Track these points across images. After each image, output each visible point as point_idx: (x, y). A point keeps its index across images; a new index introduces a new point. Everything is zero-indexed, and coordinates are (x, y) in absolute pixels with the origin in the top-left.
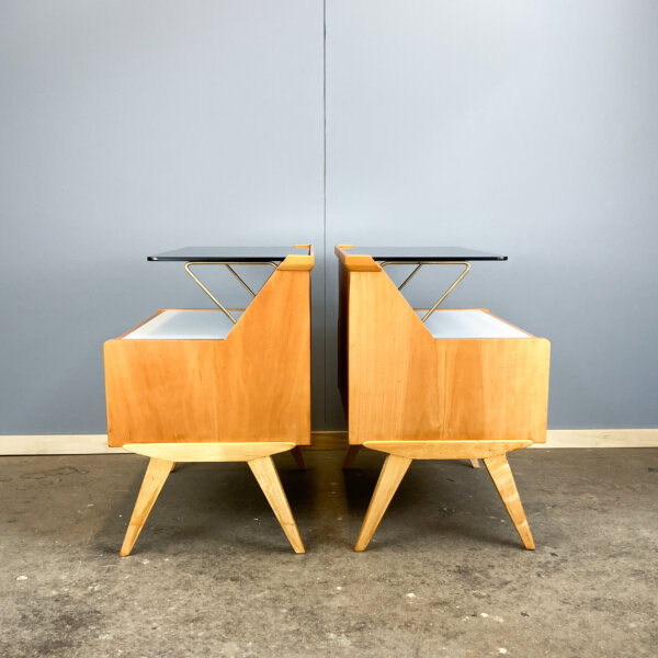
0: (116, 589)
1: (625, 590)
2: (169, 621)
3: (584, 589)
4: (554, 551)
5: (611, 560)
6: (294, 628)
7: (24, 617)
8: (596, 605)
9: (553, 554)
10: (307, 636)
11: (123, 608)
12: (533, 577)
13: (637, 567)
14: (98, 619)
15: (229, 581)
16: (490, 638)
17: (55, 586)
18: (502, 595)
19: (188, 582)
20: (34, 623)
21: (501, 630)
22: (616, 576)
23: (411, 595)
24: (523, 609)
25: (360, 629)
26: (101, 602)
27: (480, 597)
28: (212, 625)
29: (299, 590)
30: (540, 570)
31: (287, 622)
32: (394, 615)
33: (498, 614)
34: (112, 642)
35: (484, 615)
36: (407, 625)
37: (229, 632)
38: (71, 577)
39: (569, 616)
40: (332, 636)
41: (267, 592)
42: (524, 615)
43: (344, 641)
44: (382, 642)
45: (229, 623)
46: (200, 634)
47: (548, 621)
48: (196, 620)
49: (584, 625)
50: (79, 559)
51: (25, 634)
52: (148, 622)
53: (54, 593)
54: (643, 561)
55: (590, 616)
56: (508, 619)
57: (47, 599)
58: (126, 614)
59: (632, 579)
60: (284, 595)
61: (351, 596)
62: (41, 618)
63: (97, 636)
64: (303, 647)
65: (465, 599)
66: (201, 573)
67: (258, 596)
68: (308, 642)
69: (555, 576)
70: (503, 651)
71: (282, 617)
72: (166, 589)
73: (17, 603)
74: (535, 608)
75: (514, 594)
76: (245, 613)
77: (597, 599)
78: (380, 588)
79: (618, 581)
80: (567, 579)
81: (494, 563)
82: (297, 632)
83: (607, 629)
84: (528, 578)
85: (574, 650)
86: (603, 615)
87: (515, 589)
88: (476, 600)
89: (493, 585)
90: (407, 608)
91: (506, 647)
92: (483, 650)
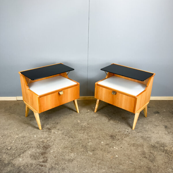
0: (52, 139)
1: (139, 141)
2: (61, 148)
3: (132, 141)
4: (128, 131)
5: (138, 134)
6: (82, 150)
7: (37, 146)
8: (134, 145)
9: (128, 132)
10: (85, 152)
11: (53, 144)
12: (124, 138)
13: (142, 136)
14: (50, 147)
15: (71, 138)
16: (115, 153)
17: (41, 139)
18: (118, 142)
19: (64, 138)
20: (39, 148)
21: (117, 151)
22: (138, 138)
23: (102, 142)
24: (121, 146)
25: (93, 151)
26: (50, 143)
27: (114, 143)
28: (69, 149)
29: (83, 140)
30: (125, 136)
31: (81, 148)
32: (99, 147)
33: (117, 147)
34: (53, 153)
35: (114, 147)
36: (101, 150)
37: (72, 151)
38: (43, 136)
39: (129, 148)
40: (89, 152)
41: (78, 141)
42: (121, 147)
43: (91, 154)
44: (97, 154)
45: (72, 149)
46: (67, 151)
47: (125, 149)
48: (66, 148)
49: (131, 150)
50: (44, 131)
51: (38, 150)
52: (58, 148)
53: (41, 140)
54: (143, 134)
55: (132, 148)
56: (118, 148)
57: (40, 142)
58: (54, 146)
59: (141, 138)
60: (80, 142)
61: (92, 142)
62: (40, 147)
63: (50, 151)
64: (84, 155)
65: (112, 143)
66: (66, 136)
67: (76, 142)
68: (85, 153)
69: (128, 137)
70: (117, 156)
71: (80, 147)
72: (60, 140)
73: (35, 143)
74: (123, 146)
75: (120, 142)
76: (74, 146)
77: (134, 144)
78: (97, 140)
79: (138, 139)
80: (129, 138)
81: (117, 134)
82: (83, 151)
83: (135, 151)
84: (123, 138)
85: (128, 156)
86: (134, 148)
87: (120, 141)
88: (113, 144)
89: (116, 140)
90: (102, 146)
91: (117, 155)
92: (114, 156)
